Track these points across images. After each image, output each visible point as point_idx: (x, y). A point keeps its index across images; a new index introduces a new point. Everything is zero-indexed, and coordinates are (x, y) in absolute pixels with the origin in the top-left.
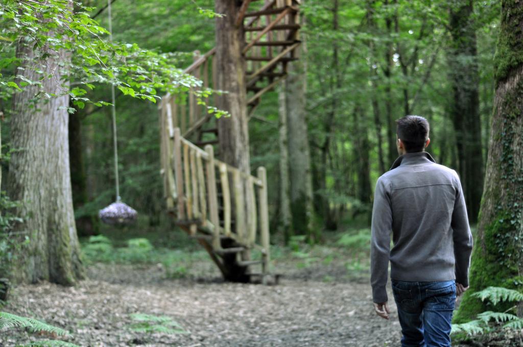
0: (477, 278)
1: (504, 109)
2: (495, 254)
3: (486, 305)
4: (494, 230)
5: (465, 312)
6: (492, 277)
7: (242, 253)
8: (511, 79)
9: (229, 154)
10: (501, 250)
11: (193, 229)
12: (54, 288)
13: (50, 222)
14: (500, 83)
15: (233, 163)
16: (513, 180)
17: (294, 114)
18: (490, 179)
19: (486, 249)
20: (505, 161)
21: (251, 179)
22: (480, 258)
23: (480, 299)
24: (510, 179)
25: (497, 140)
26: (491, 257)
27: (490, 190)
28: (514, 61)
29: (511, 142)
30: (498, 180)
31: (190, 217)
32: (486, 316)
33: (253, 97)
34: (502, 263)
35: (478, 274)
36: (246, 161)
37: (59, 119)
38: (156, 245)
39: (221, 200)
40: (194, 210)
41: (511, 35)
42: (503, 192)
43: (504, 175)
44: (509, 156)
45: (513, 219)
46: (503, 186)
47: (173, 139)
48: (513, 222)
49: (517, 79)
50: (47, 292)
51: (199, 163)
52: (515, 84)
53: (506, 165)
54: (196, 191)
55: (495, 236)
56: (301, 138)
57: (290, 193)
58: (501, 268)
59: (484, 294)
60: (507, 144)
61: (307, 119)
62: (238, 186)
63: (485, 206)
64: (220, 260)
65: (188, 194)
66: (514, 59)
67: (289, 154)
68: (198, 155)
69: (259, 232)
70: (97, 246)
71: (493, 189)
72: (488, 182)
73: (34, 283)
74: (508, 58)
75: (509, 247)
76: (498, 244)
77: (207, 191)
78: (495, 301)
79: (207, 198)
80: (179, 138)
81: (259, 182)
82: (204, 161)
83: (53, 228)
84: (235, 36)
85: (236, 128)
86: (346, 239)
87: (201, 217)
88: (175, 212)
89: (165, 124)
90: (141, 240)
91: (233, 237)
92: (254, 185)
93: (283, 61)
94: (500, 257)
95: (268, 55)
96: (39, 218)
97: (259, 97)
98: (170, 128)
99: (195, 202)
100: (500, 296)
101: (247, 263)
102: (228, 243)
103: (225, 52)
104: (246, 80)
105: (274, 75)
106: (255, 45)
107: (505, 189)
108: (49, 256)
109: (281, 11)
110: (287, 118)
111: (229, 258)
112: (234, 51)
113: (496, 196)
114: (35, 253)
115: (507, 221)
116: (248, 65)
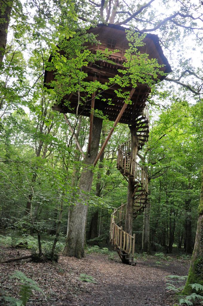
0: (191, 278)
1: (201, 223)
2: (197, 271)
3: (194, 291)
4: (197, 263)
5: (186, 290)
6: (196, 279)
7: (127, 256)
9: (127, 229)
10: (199, 270)
11: (115, 248)
13: (77, 241)
14: (200, 215)
15: (128, 232)
17: (147, 222)
18: (196, 245)
19: (194, 269)
20: (201, 240)
21: (131, 236)
22: (192, 271)
23: (191, 287)
25: (199, 233)
26: (196, 272)
30: (199, 246)
31: (115, 245)
32: (194, 295)
34: (199, 275)
35: (191, 277)
36: (131, 232)
37: (84, 215)
38: (109, 250)
39: (123, 241)
40: (116, 243)
43: (201, 245)
46: (200, 248)
47: (113, 224)
50: (73, 259)
51: (119, 231)
54: (117, 239)
55: (197, 265)
56: (148, 228)
57: (144, 241)
59: (193, 286)
62: (127, 238)
63: (194, 254)
64: (122, 257)
65: (115, 238)
67: (145, 231)
68: (119, 229)
69: (131, 252)
70: (95, 248)
71: (197, 249)
72: (195, 246)
73: (70, 256)
76: (198, 267)
77: (120, 238)
78: (197, 289)
79: (119, 240)
80: (115, 224)
81: (133, 238)
83: (77, 242)
84: (131, 200)
85: (130, 223)
86: (157, 254)
87: (118, 244)
88: (111, 243)
89: (112, 220)
90: (106, 248)
91: (125, 251)
92: (132, 238)
93: (143, 207)
94: (198, 272)
95: (140, 206)
96: (74, 239)
97: (136, 216)
98: (113, 221)
99: (117, 241)
100: (199, 288)
101: (128, 259)
102: (124, 252)
103: (129, 203)
104: (133, 211)
105: (141, 211)
106: (136, 202)
107: (201, 249)
108: (75, 250)
109: (143, 195)
110: (145, 223)
111: (124, 257)
112: (131, 203)
113: (198, 251)
114: (72, 248)
115: (201, 260)
116: (134, 207)
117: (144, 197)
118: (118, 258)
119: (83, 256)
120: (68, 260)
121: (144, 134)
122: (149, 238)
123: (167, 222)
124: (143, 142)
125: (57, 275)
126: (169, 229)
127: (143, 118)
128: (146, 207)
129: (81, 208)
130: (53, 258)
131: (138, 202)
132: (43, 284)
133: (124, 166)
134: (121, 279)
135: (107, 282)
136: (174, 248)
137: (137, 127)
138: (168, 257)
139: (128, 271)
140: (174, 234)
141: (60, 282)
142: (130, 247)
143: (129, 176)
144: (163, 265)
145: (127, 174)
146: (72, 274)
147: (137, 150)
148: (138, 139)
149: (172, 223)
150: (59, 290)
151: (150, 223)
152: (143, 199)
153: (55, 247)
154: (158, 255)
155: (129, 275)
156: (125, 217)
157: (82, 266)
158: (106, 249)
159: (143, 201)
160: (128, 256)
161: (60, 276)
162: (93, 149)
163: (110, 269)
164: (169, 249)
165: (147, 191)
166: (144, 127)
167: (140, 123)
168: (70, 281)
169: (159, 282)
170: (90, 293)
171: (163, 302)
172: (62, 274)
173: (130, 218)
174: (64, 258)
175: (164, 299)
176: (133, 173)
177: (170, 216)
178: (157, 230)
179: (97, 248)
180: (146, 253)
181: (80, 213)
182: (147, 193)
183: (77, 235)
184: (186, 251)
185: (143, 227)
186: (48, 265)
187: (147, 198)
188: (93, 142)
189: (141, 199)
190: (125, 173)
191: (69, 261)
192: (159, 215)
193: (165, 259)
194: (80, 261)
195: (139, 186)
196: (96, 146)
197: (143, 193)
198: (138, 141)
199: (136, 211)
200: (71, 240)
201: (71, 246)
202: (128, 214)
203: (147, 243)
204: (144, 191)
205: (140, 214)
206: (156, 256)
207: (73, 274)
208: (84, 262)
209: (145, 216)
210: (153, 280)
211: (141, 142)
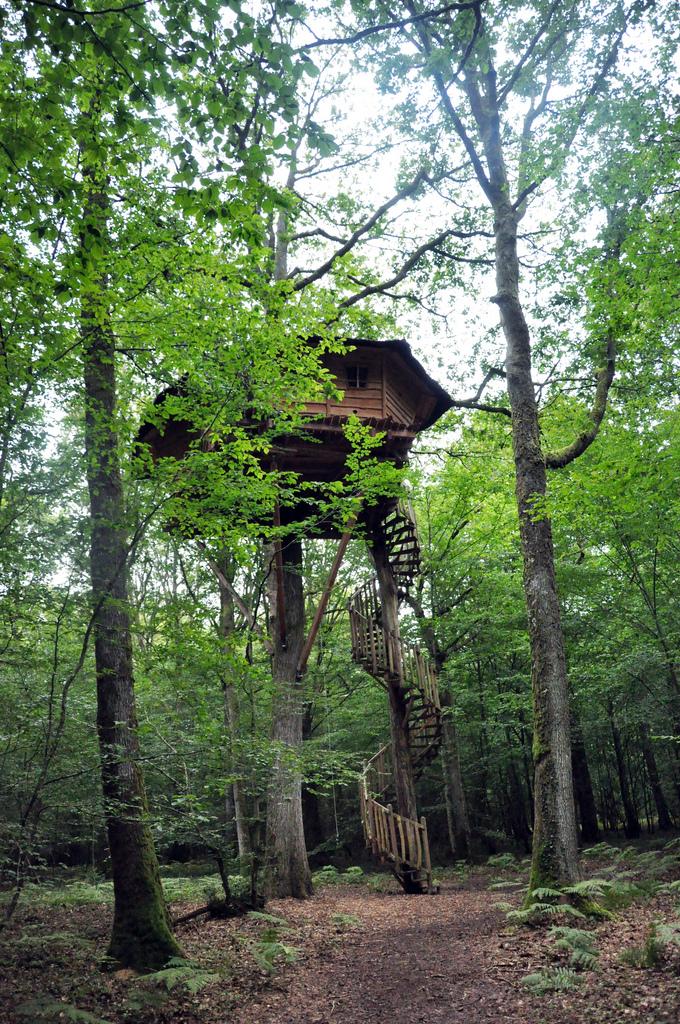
0: (534, 882)
6: (542, 881)
7: (414, 873)
8: (542, 762)
9: (404, 808)
11: (382, 858)
12: (295, 901)
13: (292, 858)
14: (537, 764)
15: (407, 815)
16: (550, 822)
17: (453, 777)
20: (544, 810)
21: (416, 824)
24: (548, 821)
25: (538, 798)
26: (541, 869)
28: (543, 751)
29: (546, 799)
31: (380, 851)
33: (418, 770)
34: (547, 873)
36: (414, 813)
38: (364, 870)
39: (398, 839)
40: (382, 847)
41: (539, 736)
42: (545, 829)
43: (543, 819)
44: (546, 807)
45: (551, 845)
46: (544, 825)
47: (367, 801)
48: (552, 847)
49: (545, 761)
50: (290, 903)
51: (384, 815)
52: (545, 765)
53: (545, 813)
54: (382, 836)
55: (542, 856)
56: (459, 792)
57: (454, 830)
58: (548, 875)
59: (535, 893)
60: (544, 800)
61: (463, 780)
62: (409, 829)
64: (401, 879)
65: (378, 836)
66: (543, 749)
67: (452, 803)
68: (383, 810)
69: (424, 865)
70: (327, 872)
73: (283, 897)
74: (540, 749)
75: (551, 863)
77: (390, 834)
78: (541, 897)
79: (390, 839)
80: (371, 800)
81: (422, 827)
82: (387, 814)
83: (293, 861)
84: (403, 733)
85: (407, 792)
86: (493, 861)
87: (387, 851)
89: (363, 791)
90: (355, 868)
91: (408, 863)
93: (436, 747)
96: (284, 856)
98: (366, 793)
99: (383, 841)
100: (544, 894)
101: (417, 880)
102: (405, 867)
103: (397, 744)
104: (411, 761)
105: (431, 754)
106: (416, 738)
107: (546, 827)
108: (291, 880)
109: (429, 716)
110: (449, 778)
111: (407, 877)
112: (403, 743)
115: (548, 847)
116: (412, 750)
118: (394, 885)
119: (310, 891)
121: (409, 557)
127: (398, 519)
128: (441, 745)
131: (419, 735)
134: (410, 919)
137: (388, 542)
139: (422, 904)
142: (417, 852)
143: (386, 676)
145: (381, 672)
152: (431, 727)
158: (355, 870)
159: (431, 732)
160: (416, 874)
162: (290, 628)
163: (381, 907)
165: (439, 706)
166: (407, 540)
167: (394, 533)
173: (406, 779)
176: (395, 667)
179: (330, 872)
180: (464, 861)
182: (437, 710)
183: (290, 844)
185: (446, 793)
189: (425, 728)
190: (375, 670)
194: (309, 904)
195: (417, 698)
197: (429, 713)
199: (420, 758)
202: (399, 770)
203: (464, 833)
208: (316, 904)
209: (446, 761)
211: (405, 577)
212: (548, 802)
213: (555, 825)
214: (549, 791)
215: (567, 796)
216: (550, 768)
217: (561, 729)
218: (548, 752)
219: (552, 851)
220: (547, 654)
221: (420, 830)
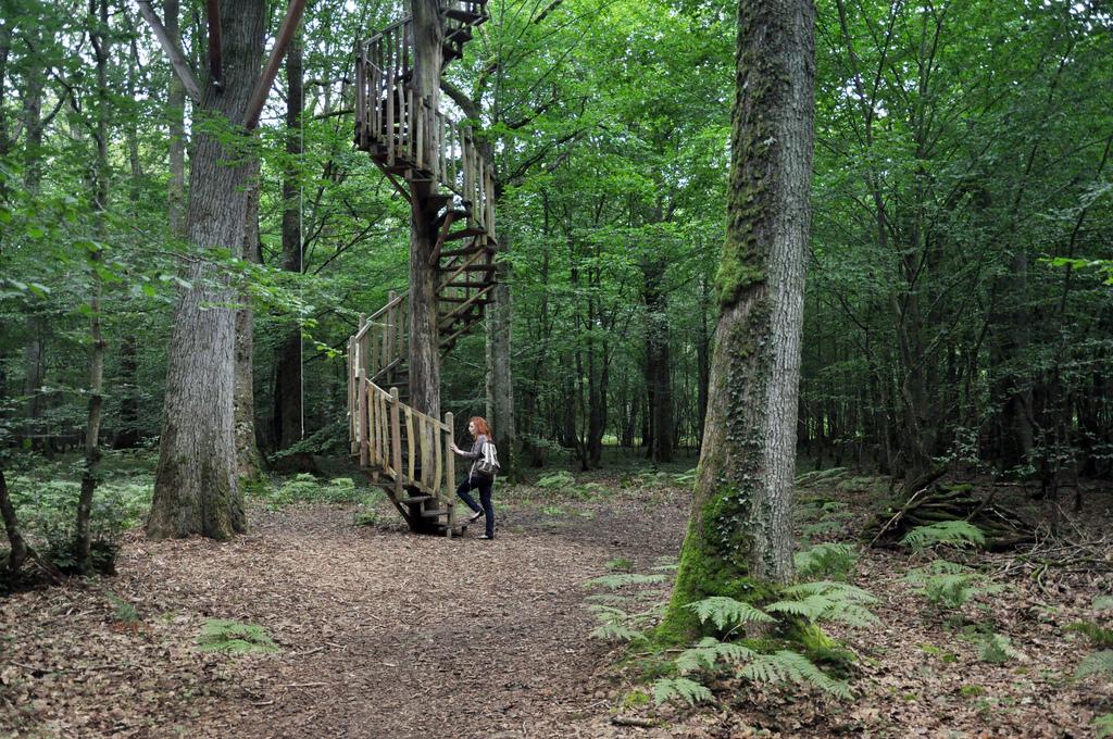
0: (692, 577)
1: (730, 346)
2: (715, 545)
3: (706, 629)
4: (715, 512)
5: (673, 624)
6: (712, 576)
7: (426, 501)
8: (741, 304)
9: (419, 397)
10: (725, 539)
11: (376, 474)
13: (206, 468)
14: (727, 309)
15: (423, 408)
16: (743, 443)
17: (500, 362)
18: (710, 440)
19: (704, 538)
20: (731, 416)
21: (437, 423)
22: (695, 549)
23: (696, 616)
24: (739, 441)
25: (721, 387)
26: (711, 549)
27: (711, 455)
28: (746, 279)
29: (740, 391)
30: (721, 442)
31: (372, 464)
32: (709, 650)
33: (447, 340)
34: (725, 559)
35: (692, 571)
36: (436, 405)
37: (221, 354)
38: (358, 484)
39: (405, 444)
40: (377, 456)
41: (742, 244)
42: (728, 458)
43: (731, 435)
44: (738, 409)
45: (742, 496)
46: (728, 450)
47: (357, 379)
48: (742, 501)
49: (749, 304)
51: (384, 406)
52: (747, 311)
53: (733, 422)
54: (378, 439)
55: (717, 520)
56: (507, 383)
58: (724, 564)
59: (705, 608)
60: (735, 393)
62: (423, 431)
63: (702, 477)
64: (407, 509)
65: (371, 438)
66: (746, 276)
67: (495, 399)
68: (383, 398)
69: (444, 481)
70: (299, 484)
71: (714, 454)
73: (184, 536)
74: (737, 275)
75: (736, 536)
76: (721, 530)
77: (390, 435)
78: (720, 623)
80: (364, 379)
81: (446, 428)
82: (389, 405)
83: (207, 475)
84: (429, 275)
85: (428, 368)
86: (545, 481)
87: (385, 462)
88: (357, 459)
89: (353, 363)
90: (343, 479)
91: (417, 484)
92: (443, 431)
93: (480, 303)
94: (723, 549)
95: (468, 298)
96: (192, 464)
97: (454, 340)
98: (357, 368)
99: (378, 447)
100: (726, 614)
101: (431, 513)
102: (413, 491)
103: (418, 291)
104: (439, 322)
105: (470, 317)
106: (449, 285)
107: (732, 454)
108: (203, 506)
109: (476, 251)
110: (494, 364)
111: (414, 507)
112: (428, 289)
113: (719, 463)
114: (187, 502)
115: (734, 499)
116: (442, 305)
117: (481, 261)
118: (393, 515)
119: (238, 529)
120: (171, 554)
122: (511, 420)
123: (578, 356)
124: (464, 25)
125: (104, 636)
126: (585, 380)
128: (489, 301)
129: (207, 329)
130: (88, 561)
131: (455, 281)
132: (24, 697)
133: (384, 131)
134: (405, 604)
135: (340, 629)
136: (608, 447)
138: (588, 485)
139: (432, 563)
140: (604, 397)
141: (116, 669)
142: (435, 467)
143: (409, 174)
144: (571, 518)
145: (401, 166)
146: (179, 619)
147: (438, 59)
148: (442, 11)
149: (598, 360)
150: (105, 714)
151: (512, 366)
152: (477, 268)
153: (88, 511)
154: (549, 481)
155: (436, 584)
156: (406, 348)
157: (233, 574)
158: (343, 483)
159: (477, 277)
160: (431, 503)
161: (118, 637)
162: (232, 53)
163: (359, 565)
164: (588, 456)
165: (492, 233)
168: (167, 654)
169: (562, 592)
170: (257, 699)
171: (579, 689)
172: (130, 630)
173: (426, 351)
174: (153, 546)
175: (583, 675)
176: (426, 160)
177: (587, 332)
178: (542, 387)
179: (306, 483)
180: (504, 478)
181: (205, 347)
182: (490, 241)
183: (203, 444)
184: (654, 456)
185: (488, 384)
186: (61, 595)
187: (493, 262)
188: (231, 20)
189: (468, 269)
190: (391, 162)
191: (175, 557)
192: (547, 332)
193: (579, 493)
194: (227, 551)
195: (457, 216)
196: (247, 41)
197: (477, 245)
198: (442, 21)
199: (453, 320)
200: (176, 467)
201: (182, 493)
202: (417, 333)
203: (507, 440)
204: (480, 232)
205: (467, 332)
206: (541, 487)
207: (185, 619)
208: (243, 552)
209: (492, 337)
210: (534, 590)
211: (455, 24)
212: (746, 398)
213: (755, 451)
214: (749, 373)
215: (789, 388)
216: (760, 322)
217: (795, 233)
218: (762, 283)
219: (743, 511)
220: (781, 58)
221: (443, 432)
